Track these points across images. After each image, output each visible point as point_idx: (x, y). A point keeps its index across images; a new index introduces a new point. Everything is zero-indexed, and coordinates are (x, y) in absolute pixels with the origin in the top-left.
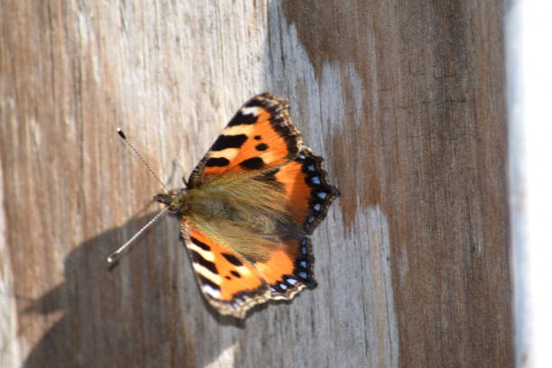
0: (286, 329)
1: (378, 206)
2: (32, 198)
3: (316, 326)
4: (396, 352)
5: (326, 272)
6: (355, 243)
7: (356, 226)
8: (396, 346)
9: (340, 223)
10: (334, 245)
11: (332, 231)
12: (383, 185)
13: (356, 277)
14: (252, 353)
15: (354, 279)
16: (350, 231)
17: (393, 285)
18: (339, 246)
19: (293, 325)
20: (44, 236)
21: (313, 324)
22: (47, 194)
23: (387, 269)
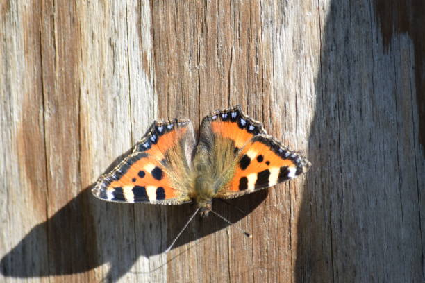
0: (343, 114)
1: (407, 33)
2: (171, 26)
3: (363, 112)
4: (417, 130)
5: (371, 77)
6: (391, 57)
7: (392, 46)
8: (417, 125)
9: (381, 44)
10: (376, 58)
11: (375, 50)
12: (411, 19)
13: (391, 80)
14: (319, 131)
15: (389, 81)
16: (388, 49)
17: (416, 86)
18: (380, 59)
19: (347, 111)
20: (179, 52)
21: (361, 111)
22: (181, 24)
23: (412, 75)
